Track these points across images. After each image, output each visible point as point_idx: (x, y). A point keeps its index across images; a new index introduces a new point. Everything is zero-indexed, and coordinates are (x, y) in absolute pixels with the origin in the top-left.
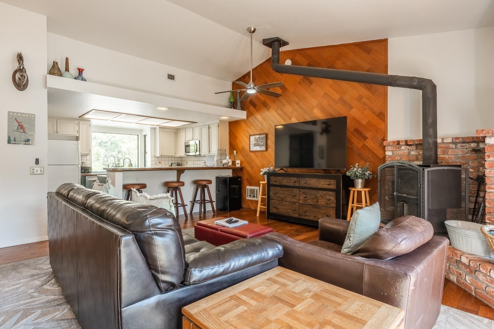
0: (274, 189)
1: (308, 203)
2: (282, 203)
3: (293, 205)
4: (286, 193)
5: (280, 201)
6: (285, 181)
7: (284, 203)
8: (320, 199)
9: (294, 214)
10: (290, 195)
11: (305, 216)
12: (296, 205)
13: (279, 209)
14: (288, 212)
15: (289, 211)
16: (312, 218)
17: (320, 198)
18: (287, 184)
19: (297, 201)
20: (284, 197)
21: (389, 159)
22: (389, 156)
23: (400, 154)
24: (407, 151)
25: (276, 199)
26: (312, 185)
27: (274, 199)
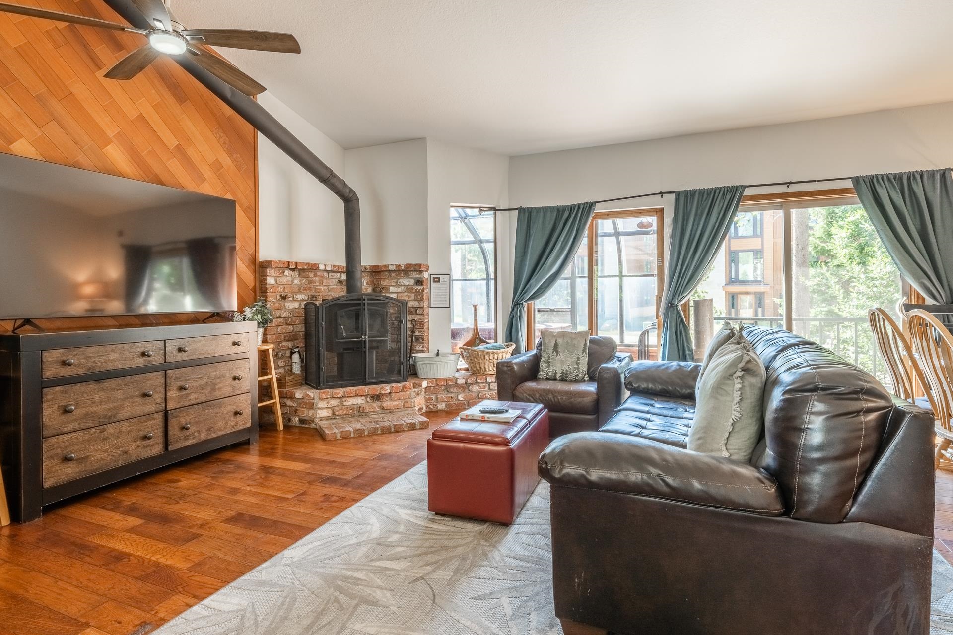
0: (65, 392)
1: (193, 402)
2: (104, 430)
3: (144, 424)
4: (119, 394)
5: (94, 430)
6: (112, 356)
7: (111, 429)
8: (219, 383)
9: (148, 449)
10: (132, 397)
11: (186, 439)
12: (154, 419)
13: (87, 457)
14: (126, 452)
15: (132, 447)
16: (203, 436)
17: (219, 380)
18: (119, 365)
19: (158, 406)
20: (110, 409)
21: (271, 290)
22: (272, 286)
23: (283, 283)
24: (290, 279)
25: (74, 426)
26: (200, 354)
27: (65, 429)
